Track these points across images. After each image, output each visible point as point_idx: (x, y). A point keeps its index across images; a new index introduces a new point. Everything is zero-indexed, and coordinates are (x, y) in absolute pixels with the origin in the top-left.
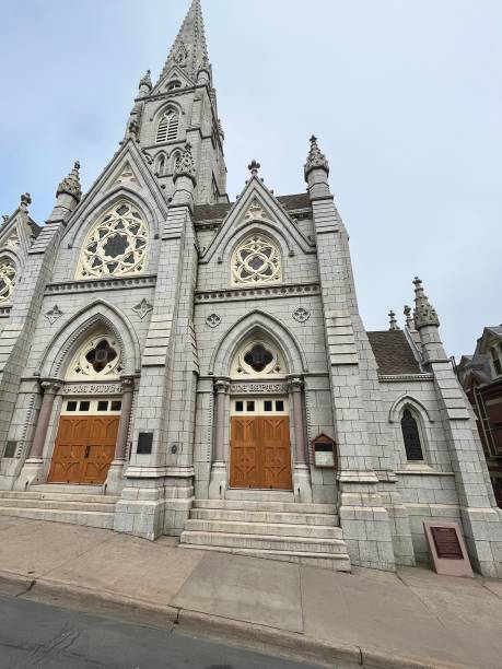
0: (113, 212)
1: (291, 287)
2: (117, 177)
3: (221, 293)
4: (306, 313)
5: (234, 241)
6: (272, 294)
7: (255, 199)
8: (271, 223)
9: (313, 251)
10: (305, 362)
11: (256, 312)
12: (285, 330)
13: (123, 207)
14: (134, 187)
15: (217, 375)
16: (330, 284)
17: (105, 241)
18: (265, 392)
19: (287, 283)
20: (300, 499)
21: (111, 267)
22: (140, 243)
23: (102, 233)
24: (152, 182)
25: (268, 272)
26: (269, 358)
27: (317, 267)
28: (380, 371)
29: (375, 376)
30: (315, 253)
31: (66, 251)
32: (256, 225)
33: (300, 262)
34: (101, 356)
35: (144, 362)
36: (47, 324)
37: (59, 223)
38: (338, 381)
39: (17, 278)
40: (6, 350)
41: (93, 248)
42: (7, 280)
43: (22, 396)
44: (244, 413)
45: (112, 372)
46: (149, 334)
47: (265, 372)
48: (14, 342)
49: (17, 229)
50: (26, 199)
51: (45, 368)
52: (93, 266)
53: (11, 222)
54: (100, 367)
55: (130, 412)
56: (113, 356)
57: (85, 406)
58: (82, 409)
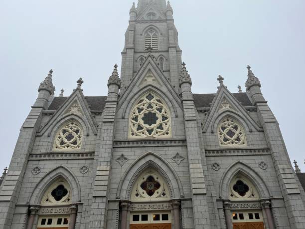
0: (144, 98)
1: (255, 150)
2: (144, 78)
3: (218, 151)
4: (265, 164)
5: (217, 121)
6: (245, 153)
7: (224, 97)
8: (236, 112)
9: (262, 130)
10: (270, 191)
11: (239, 163)
12: (256, 173)
13: (150, 95)
14: (155, 84)
15: (224, 198)
16: (277, 150)
17: (143, 116)
18: (249, 208)
19: (251, 147)
21: (150, 131)
22: (164, 118)
23: (140, 110)
24: (167, 83)
25: (238, 139)
26: (247, 189)
27: (266, 138)
30: (263, 131)
31: (121, 120)
32: (229, 113)
33: (256, 136)
34: (151, 186)
35: (194, 191)
36: (119, 166)
37: (116, 103)
38: (292, 202)
39: (83, 133)
40: (103, 183)
41: (136, 119)
42: (74, 134)
43: (111, 212)
44: (239, 221)
45: (160, 196)
46: (192, 176)
47: (246, 197)
48: (107, 178)
49: (78, 101)
50: (80, 82)
51: (121, 194)
52: (138, 130)
53: (73, 96)
54: (150, 193)
55: (180, 220)
56: (158, 186)
57: (145, 218)
58: (143, 220)
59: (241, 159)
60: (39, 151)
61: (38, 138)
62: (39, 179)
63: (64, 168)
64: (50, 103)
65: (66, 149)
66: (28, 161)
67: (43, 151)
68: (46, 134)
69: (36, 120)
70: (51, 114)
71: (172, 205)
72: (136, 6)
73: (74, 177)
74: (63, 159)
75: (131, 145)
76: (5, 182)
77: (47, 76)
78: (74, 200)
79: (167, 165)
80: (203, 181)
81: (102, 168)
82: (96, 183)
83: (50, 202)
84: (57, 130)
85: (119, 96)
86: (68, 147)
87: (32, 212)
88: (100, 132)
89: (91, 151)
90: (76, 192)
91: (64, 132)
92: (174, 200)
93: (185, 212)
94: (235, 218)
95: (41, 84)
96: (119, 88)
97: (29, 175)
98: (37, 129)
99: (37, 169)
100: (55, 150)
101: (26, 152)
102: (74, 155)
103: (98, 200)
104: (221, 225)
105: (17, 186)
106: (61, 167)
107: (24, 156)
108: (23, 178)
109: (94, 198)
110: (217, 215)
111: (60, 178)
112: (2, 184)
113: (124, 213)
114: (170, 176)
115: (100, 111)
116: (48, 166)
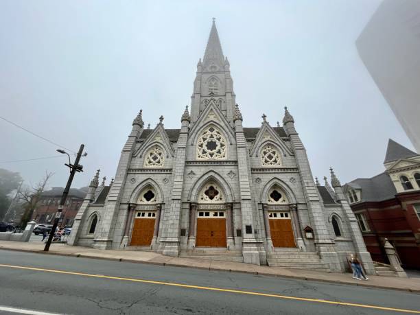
0: (208, 130)
1: (287, 169)
2: (208, 115)
3: (260, 170)
4: (294, 180)
5: (261, 148)
6: (280, 171)
7: (266, 131)
8: (275, 141)
9: (293, 155)
10: (296, 198)
11: (275, 178)
12: (288, 186)
13: (212, 128)
14: (216, 120)
15: (263, 202)
16: (303, 170)
17: (206, 143)
18: (281, 210)
19: (285, 167)
20: (302, 250)
21: (211, 155)
22: (222, 145)
23: (204, 139)
24: (224, 120)
25: (276, 161)
26: (280, 196)
27: (296, 161)
28: (324, 203)
29: (323, 205)
31: (191, 146)
32: (269, 142)
33: (289, 159)
34: (212, 193)
35: (242, 197)
36: (189, 179)
37: (187, 134)
38: (313, 207)
39: (164, 155)
40: (178, 190)
41: (201, 146)
42: (158, 156)
43: (184, 209)
44: (273, 218)
45: (218, 200)
46: (241, 186)
47: (280, 202)
48: (181, 187)
49: (160, 132)
50: (161, 119)
51: (191, 198)
52: (203, 153)
53: (157, 129)
54: (211, 198)
55: (232, 217)
56: (217, 193)
57: (207, 214)
59: (277, 176)
60: (134, 167)
61: (133, 158)
62: (136, 186)
63: (151, 179)
64: (141, 134)
65: (152, 167)
66: (128, 173)
67: (137, 167)
68: (139, 155)
69: (132, 145)
70: (142, 141)
71: (227, 207)
72: (202, 61)
73: (158, 186)
74: (151, 173)
75: (198, 164)
76: (112, 188)
77: (138, 114)
78: (159, 201)
79: (223, 179)
80: (249, 190)
81: (178, 180)
82: (174, 190)
83: (143, 201)
84: (146, 153)
85: (189, 129)
86: (154, 165)
87: (131, 208)
88: (176, 155)
89: (170, 168)
90: (160, 196)
91: (151, 154)
92: (228, 203)
93: (235, 211)
94: (271, 216)
95: (135, 120)
96: (190, 123)
97: (128, 183)
98: (133, 152)
99: (133, 180)
100: (145, 167)
101: (126, 168)
102: (158, 171)
103: (175, 202)
104: (260, 221)
105: (121, 191)
106: (149, 178)
107: (125, 171)
108: (125, 185)
109: (173, 200)
110: (258, 214)
111: (149, 186)
113: (193, 210)
114: (225, 186)
115: (176, 139)
116: (141, 178)
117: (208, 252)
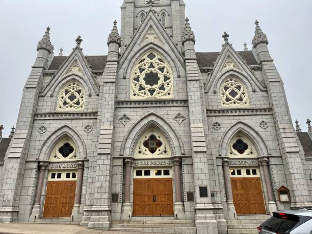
0: (145, 57)
1: (257, 110)
2: (145, 35)
3: (219, 111)
4: (266, 124)
5: (221, 81)
6: (247, 113)
7: (229, 56)
8: (240, 71)
9: (266, 90)
10: (269, 150)
11: (240, 122)
12: (257, 133)
13: (151, 54)
14: (157, 42)
15: (223, 156)
16: (279, 110)
17: (144, 76)
18: (247, 165)
19: (253, 107)
21: (152, 92)
22: (166, 78)
23: (141, 70)
24: (169, 41)
25: (241, 99)
26: (246, 147)
27: (269, 98)
28: (306, 155)
29: (304, 157)
31: (122, 80)
32: (232, 73)
33: (259, 96)
34: (153, 144)
35: (195, 149)
36: (122, 126)
37: (116, 63)
38: (290, 160)
39: (85, 93)
40: (107, 141)
41: (137, 79)
42: (76, 94)
43: (115, 168)
44: (236, 176)
45: (162, 153)
46: (193, 135)
47: (245, 155)
48: (110, 136)
49: (78, 60)
50: (79, 40)
51: (125, 151)
52: (139, 90)
53: (73, 56)
54: (153, 151)
55: (181, 175)
56: (160, 144)
57: (147, 173)
58: (145, 175)
59: (242, 119)
60: (43, 111)
61: (40, 98)
62: (46, 137)
63: (68, 127)
64: (49, 63)
65: (68, 109)
66: (34, 120)
67: (48, 111)
68: (49, 94)
69: (37, 80)
70: (52, 74)
71: (173, 162)
73: (78, 136)
74: (67, 119)
75: (133, 105)
76: (13, 140)
77: (45, 34)
78: (80, 157)
79: (168, 124)
80: (204, 139)
81: (106, 127)
82: (101, 141)
83: (58, 158)
84: (59, 90)
85: (119, 55)
86: (71, 107)
87: (42, 167)
88: (102, 92)
89: (94, 111)
90: (81, 149)
92: (175, 157)
93: (185, 169)
94: (233, 173)
95: (40, 43)
96: (120, 46)
97: (36, 133)
98: (39, 89)
99: (43, 128)
100: (59, 110)
101: (31, 112)
102: (78, 115)
103: (103, 157)
104: (219, 180)
105: (26, 144)
106: (66, 126)
107: (30, 116)
108: (31, 136)
109: (99, 156)
110: (216, 171)
111: (66, 136)
112: (11, 142)
113: (128, 168)
114: (172, 135)
115: (101, 71)
116: (53, 125)
117: (149, 222)
